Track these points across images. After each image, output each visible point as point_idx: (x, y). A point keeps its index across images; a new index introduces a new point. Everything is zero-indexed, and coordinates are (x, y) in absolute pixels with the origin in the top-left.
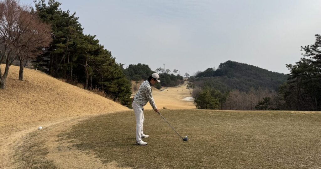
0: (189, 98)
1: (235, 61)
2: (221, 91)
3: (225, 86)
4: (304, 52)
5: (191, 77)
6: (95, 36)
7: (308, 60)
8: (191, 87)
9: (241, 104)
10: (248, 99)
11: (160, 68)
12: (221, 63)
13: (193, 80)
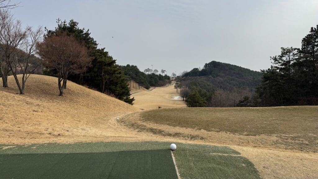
0: (177, 98)
1: (218, 61)
2: (207, 91)
3: (210, 85)
4: (273, 61)
5: (178, 76)
6: (104, 48)
7: (276, 67)
8: (178, 86)
9: (225, 102)
10: (231, 97)
11: (148, 69)
12: (206, 63)
13: (180, 79)
